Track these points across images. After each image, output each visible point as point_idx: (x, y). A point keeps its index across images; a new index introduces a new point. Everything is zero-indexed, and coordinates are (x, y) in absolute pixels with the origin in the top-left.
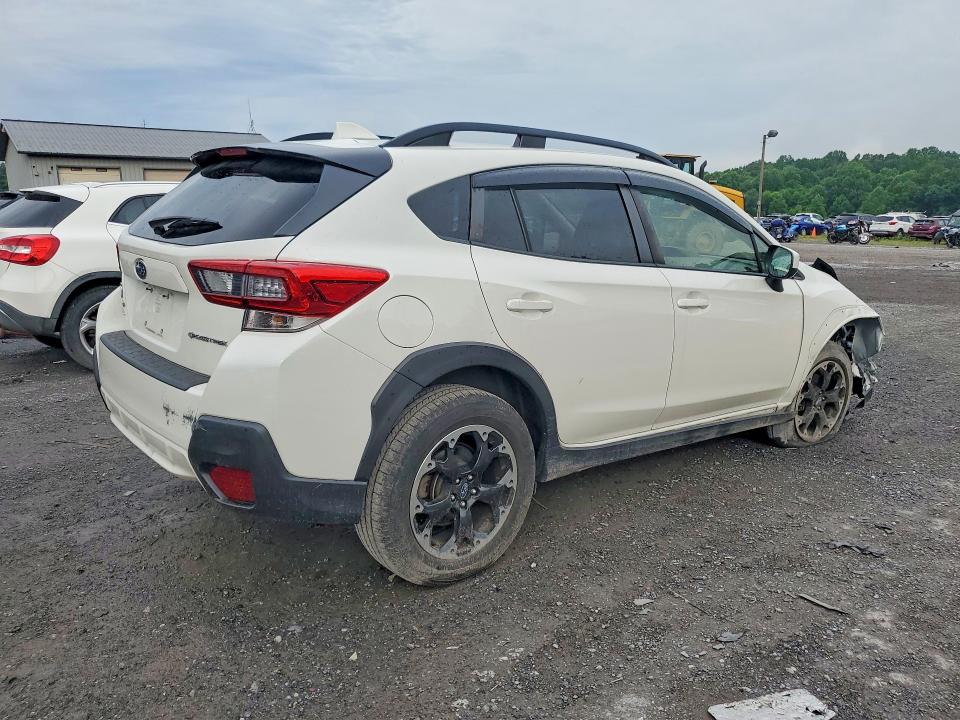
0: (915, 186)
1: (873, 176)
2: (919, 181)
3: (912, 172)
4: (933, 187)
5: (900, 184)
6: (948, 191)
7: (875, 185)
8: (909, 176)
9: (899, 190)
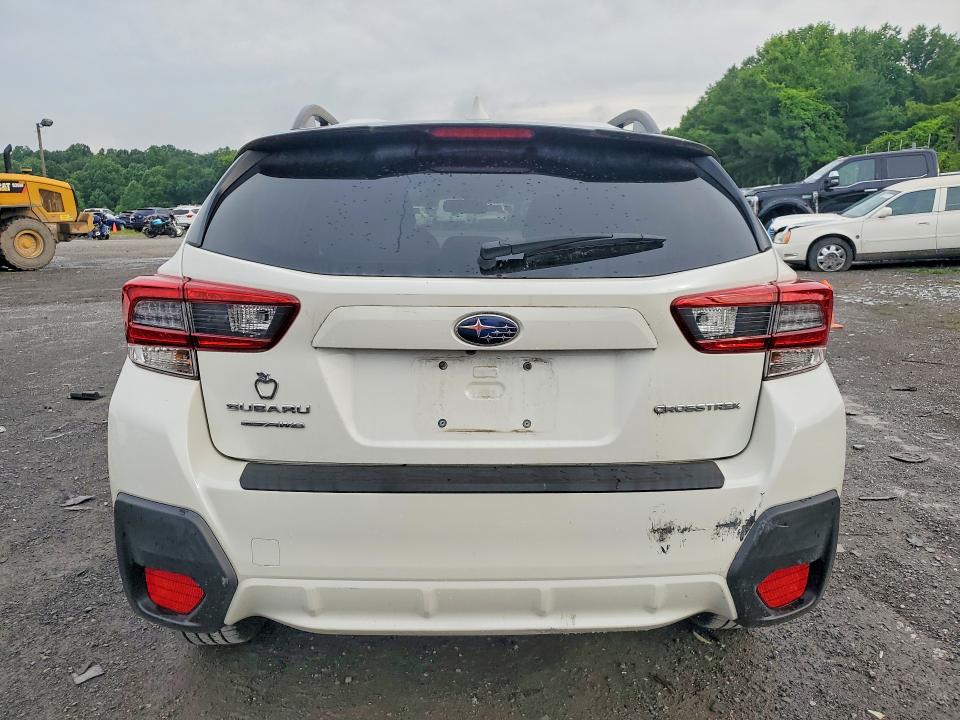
0: (163, 180)
1: (124, 171)
2: (169, 177)
3: (158, 167)
4: (182, 183)
5: (151, 179)
6: (195, 185)
7: (127, 179)
8: (158, 172)
9: (153, 185)
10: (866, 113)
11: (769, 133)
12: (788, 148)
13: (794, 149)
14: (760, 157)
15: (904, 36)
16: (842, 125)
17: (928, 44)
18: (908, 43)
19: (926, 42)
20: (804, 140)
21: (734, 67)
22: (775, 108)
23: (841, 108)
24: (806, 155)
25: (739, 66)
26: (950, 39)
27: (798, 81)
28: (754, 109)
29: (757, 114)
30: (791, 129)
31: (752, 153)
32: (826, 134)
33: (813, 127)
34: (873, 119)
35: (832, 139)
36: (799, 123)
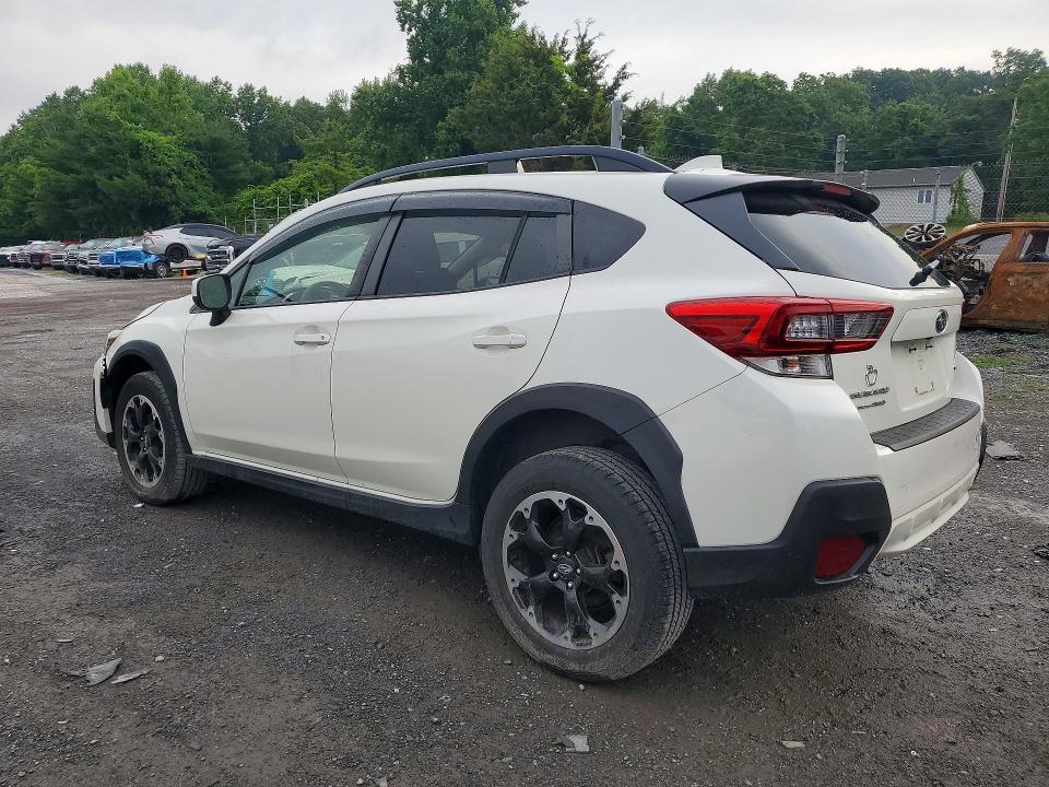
10: (228, 164)
11: (134, 177)
12: (156, 195)
13: (163, 198)
14: (124, 203)
15: (235, 93)
16: (208, 176)
17: (258, 104)
18: (240, 100)
19: (256, 101)
20: (173, 188)
21: (54, 95)
22: (136, 150)
23: (205, 158)
24: (177, 204)
25: (61, 95)
26: (276, 103)
27: (154, 124)
28: (110, 150)
29: (114, 155)
30: (157, 174)
31: (115, 199)
32: (194, 183)
33: (179, 174)
34: (235, 172)
35: (200, 188)
36: (167, 170)
